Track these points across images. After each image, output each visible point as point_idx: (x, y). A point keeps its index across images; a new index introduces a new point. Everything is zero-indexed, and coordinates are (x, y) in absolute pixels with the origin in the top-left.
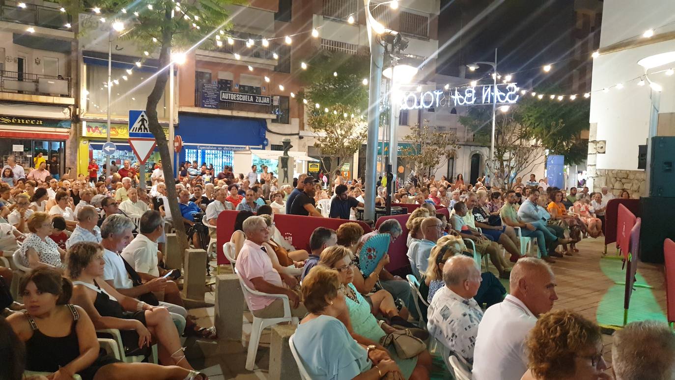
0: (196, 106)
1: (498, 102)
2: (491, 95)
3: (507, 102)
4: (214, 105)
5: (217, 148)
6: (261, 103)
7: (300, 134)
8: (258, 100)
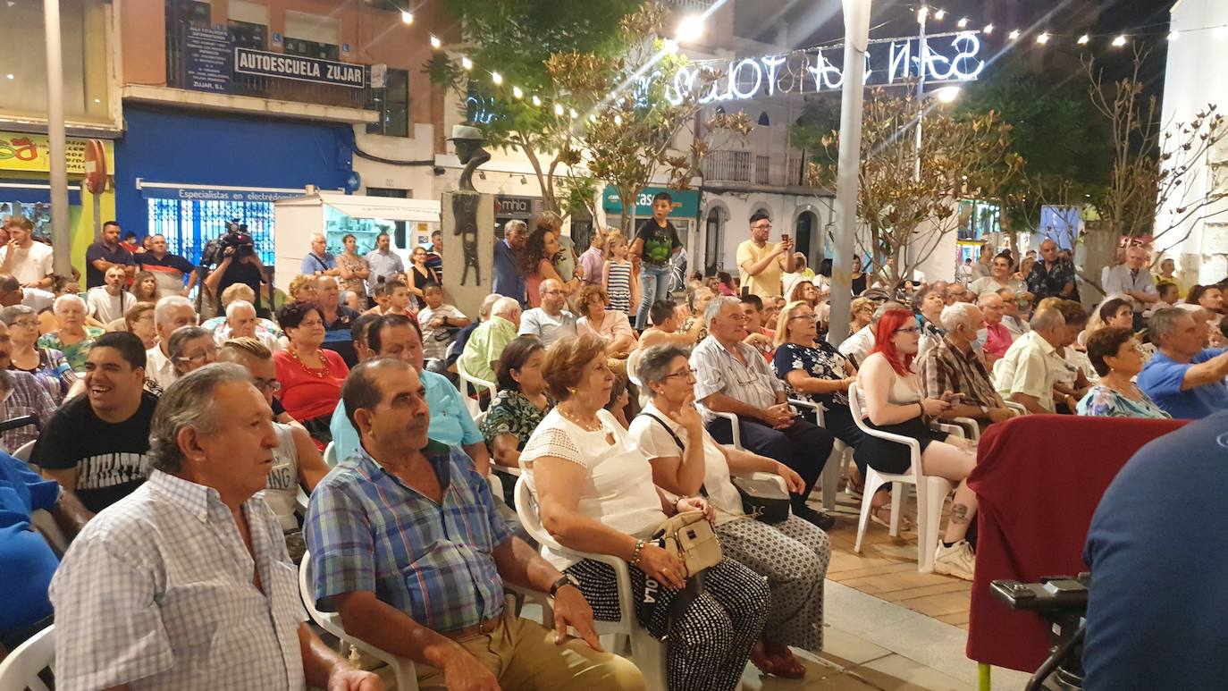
0: (171, 83)
1: (929, 78)
2: (911, 62)
3: (953, 77)
4: (219, 83)
5: (230, 197)
6: (340, 81)
7: (437, 164)
8: (332, 74)
